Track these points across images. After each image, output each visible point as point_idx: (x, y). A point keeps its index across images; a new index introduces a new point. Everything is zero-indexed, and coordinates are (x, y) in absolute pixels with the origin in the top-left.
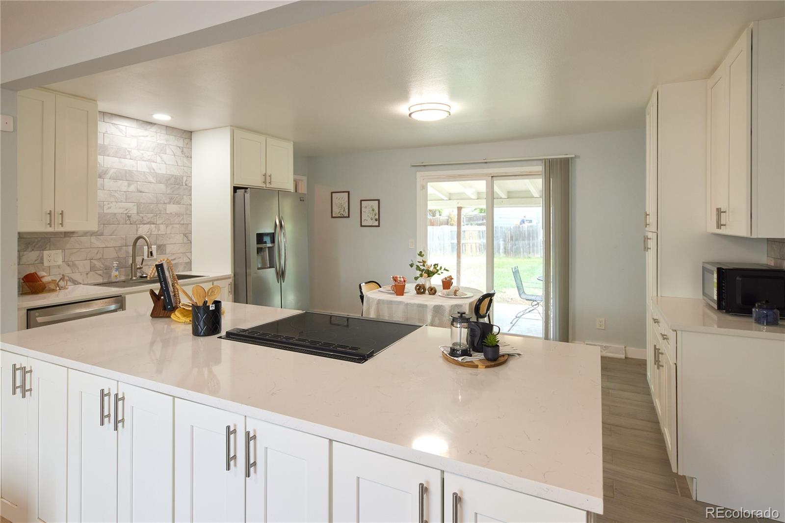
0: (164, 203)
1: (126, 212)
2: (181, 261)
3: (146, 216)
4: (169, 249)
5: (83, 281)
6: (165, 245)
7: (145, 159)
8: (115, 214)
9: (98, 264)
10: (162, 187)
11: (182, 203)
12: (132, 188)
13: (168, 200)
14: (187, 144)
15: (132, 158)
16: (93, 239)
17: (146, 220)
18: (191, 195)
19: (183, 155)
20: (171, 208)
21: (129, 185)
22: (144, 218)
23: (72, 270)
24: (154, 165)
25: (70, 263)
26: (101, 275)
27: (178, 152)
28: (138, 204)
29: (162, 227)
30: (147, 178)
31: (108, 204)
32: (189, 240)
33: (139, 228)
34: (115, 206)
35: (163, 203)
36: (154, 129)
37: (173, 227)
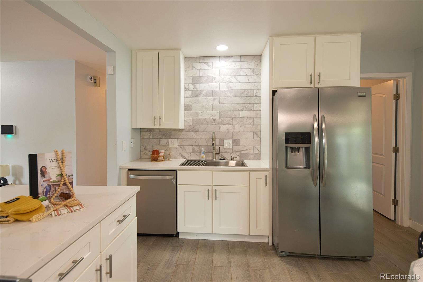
0: (239, 110)
1: (212, 117)
2: (252, 151)
3: (225, 119)
4: (242, 142)
5: (188, 157)
6: (239, 140)
7: (225, 81)
8: (206, 119)
9: (196, 148)
10: (237, 99)
11: (253, 110)
12: (217, 101)
13: (241, 108)
14: (257, 65)
15: (216, 82)
16: (193, 134)
17: (226, 122)
18: (260, 103)
19: (254, 74)
20: (244, 114)
21: (214, 100)
22: (224, 121)
23: (183, 150)
24: (231, 85)
25: (182, 147)
26: (197, 155)
27: (250, 72)
28: (220, 112)
29: (237, 127)
30: (226, 94)
31: (202, 112)
32: (258, 137)
33: (221, 127)
34: (206, 113)
35: (237, 110)
36: (231, 60)
37: (245, 127)
